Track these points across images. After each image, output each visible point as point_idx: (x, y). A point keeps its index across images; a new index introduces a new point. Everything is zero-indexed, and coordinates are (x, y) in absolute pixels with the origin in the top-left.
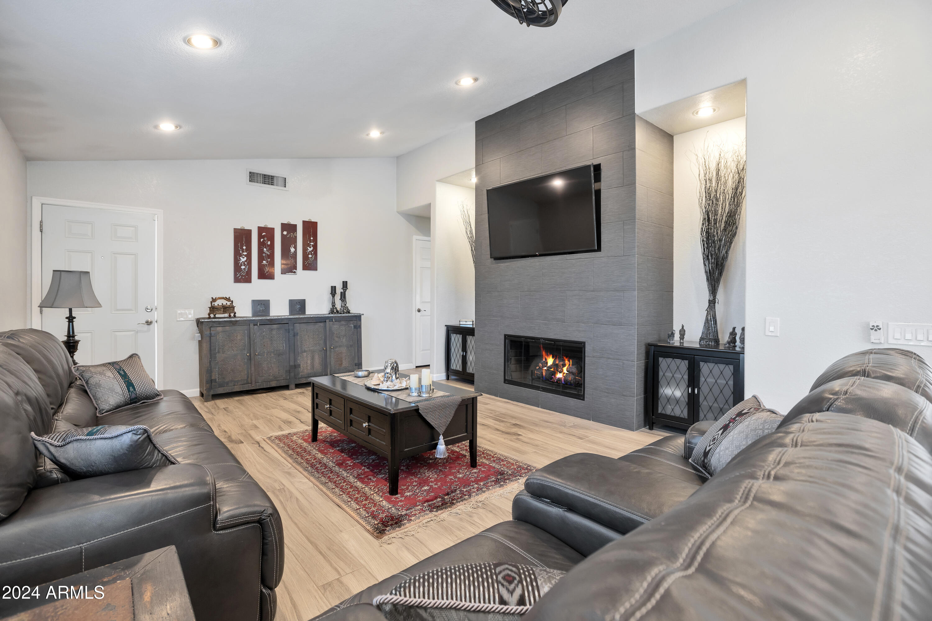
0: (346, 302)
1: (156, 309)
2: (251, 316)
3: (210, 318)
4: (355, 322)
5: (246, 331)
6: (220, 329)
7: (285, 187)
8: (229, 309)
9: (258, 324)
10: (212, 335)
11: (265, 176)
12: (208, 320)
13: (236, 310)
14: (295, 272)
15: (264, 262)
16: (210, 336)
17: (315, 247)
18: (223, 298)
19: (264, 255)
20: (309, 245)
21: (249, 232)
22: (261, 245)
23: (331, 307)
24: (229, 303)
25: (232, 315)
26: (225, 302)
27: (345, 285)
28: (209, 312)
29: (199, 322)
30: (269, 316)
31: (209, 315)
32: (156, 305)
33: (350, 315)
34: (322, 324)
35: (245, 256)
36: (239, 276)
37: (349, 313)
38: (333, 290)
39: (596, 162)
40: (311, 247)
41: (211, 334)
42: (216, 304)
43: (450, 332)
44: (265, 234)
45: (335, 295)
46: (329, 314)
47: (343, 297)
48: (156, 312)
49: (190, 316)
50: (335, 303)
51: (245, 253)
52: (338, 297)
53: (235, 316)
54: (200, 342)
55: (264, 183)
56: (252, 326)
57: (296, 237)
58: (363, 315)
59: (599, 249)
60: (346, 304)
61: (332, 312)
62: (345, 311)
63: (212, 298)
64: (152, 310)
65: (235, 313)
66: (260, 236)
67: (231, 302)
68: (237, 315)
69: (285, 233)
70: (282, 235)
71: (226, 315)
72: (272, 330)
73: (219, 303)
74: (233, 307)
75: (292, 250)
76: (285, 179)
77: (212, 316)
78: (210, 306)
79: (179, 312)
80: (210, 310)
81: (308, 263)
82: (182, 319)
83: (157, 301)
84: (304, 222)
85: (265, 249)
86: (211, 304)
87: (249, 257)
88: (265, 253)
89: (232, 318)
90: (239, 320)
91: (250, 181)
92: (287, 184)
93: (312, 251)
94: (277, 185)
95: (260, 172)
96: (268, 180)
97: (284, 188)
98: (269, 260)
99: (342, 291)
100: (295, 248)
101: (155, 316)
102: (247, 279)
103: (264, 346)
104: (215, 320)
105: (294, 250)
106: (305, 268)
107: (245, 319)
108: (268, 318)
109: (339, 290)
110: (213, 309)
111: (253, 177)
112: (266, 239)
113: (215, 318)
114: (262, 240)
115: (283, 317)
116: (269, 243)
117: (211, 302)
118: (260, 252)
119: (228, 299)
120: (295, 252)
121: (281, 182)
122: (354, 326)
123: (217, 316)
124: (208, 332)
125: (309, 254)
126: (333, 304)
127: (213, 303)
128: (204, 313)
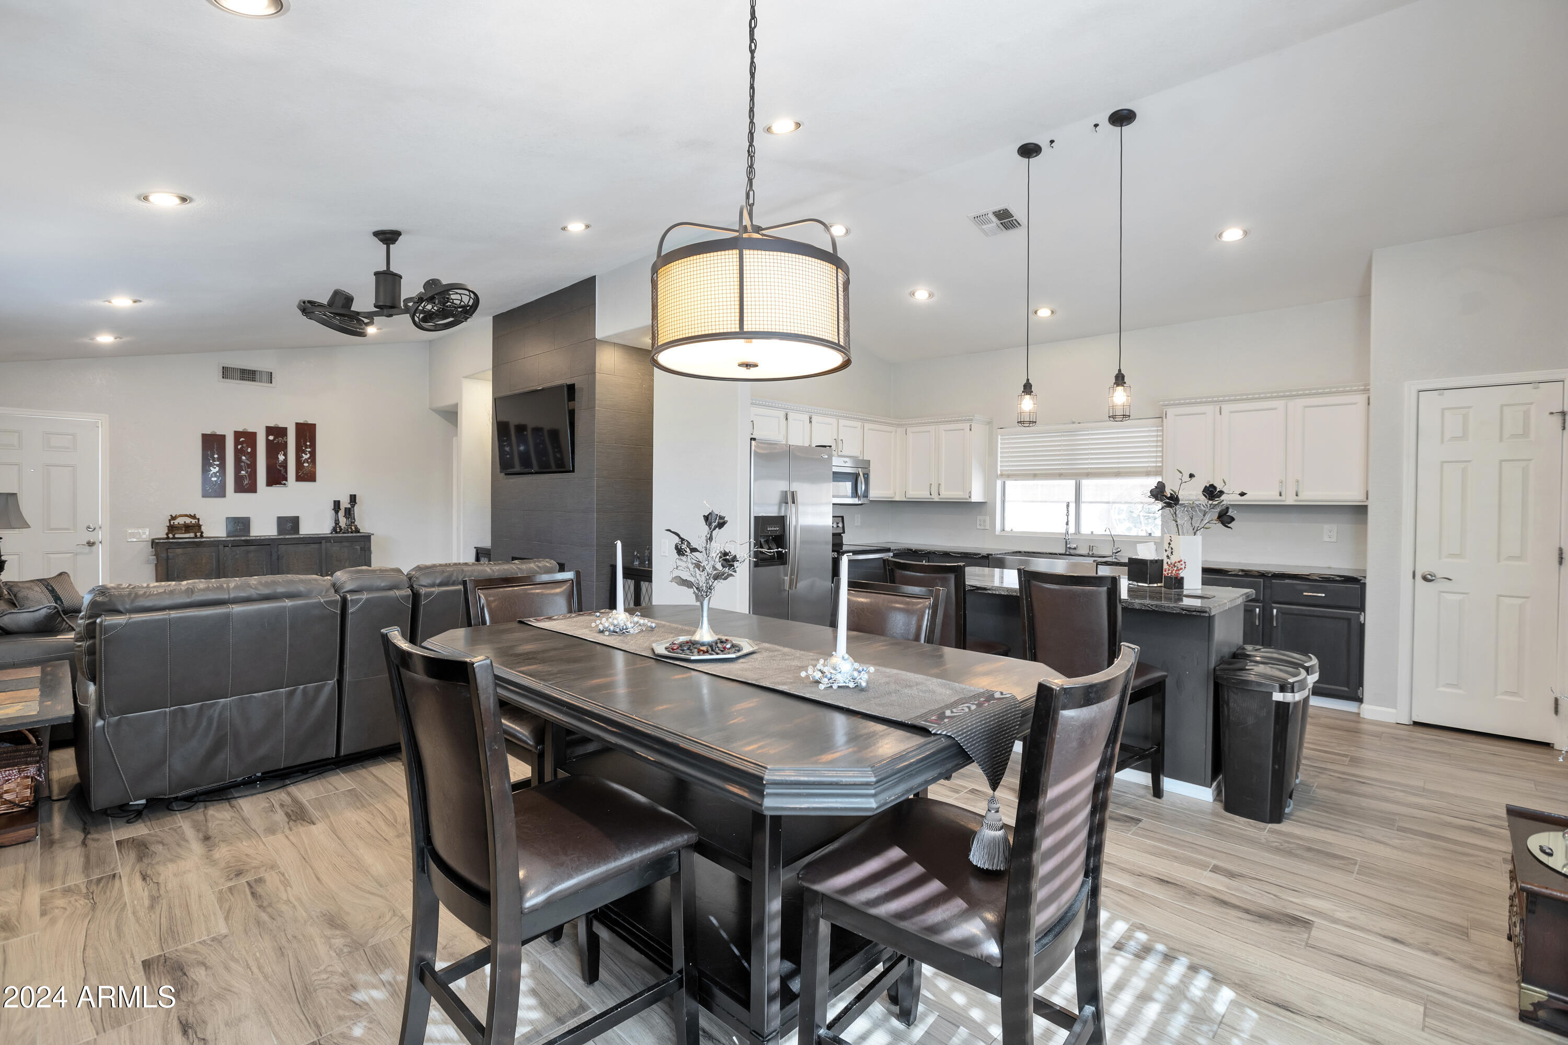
0: (354, 519)
1: (100, 528)
2: (225, 536)
3: (168, 538)
4: (362, 543)
5: (214, 554)
6: (179, 551)
7: (271, 383)
8: (195, 527)
9: (230, 546)
10: (170, 557)
11: (243, 371)
12: (166, 541)
13: (203, 528)
14: (285, 484)
15: (242, 472)
16: (168, 558)
17: (313, 454)
18: (186, 516)
19: (242, 464)
20: (304, 452)
21: (223, 437)
22: (238, 453)
23: (334, 525)
24: (194, 521)
25: (198, 534)
26: (188, 520)
27: (353, 499)
28: (167, 531)
29: (154, 543)
30: (249, 536)
31: (167, 534)
32: (100, 523)
33: (358, 534)
34: (316, 546)
35: (217, 465)
36: (209, 490)
37: (359, 532)
38: (337, 505)
39: (569, 382)
40: (307, 454)
41: (168, 556)
42: (176, 522)
43: (480, 555)
44: (243, 439)
45: (338, 511)
46: (332, 533)
47: (349, 513)
48: (100, 532)
49: (144, 536)
50: (338, 520)
51: (218, 463)
52: (341, 514)
53: (202, 536)
54: (156, 565)
55: (242, 379)
56: (221, 547)
57: (286, 443)
58: (373, 534)
59: (573, 471)
60: (354, 522)
61: (334, 530)
62: (350, 530)
63: (171, 515)
64: (95, 529)
65: (202, 533)
66: (237, 442)
67: (197, 520)
68: (205, 535)
69: (271, 438)
70: (267, 440)
71: (192, 535)
72: (248, 552)
73: (181, 521)
74: (199, 526)
75: (281, 458)
76: (271, 373)
77: (171, 536)
78: (168, 525)
79: (130, 531)
80: (169, 530)
81: (303, 473)
82: (135, 540)
83: (101, 518)
84: (297, 424)
85: (244, 458)
86: (170, 522)
87: (222, 466)
88: (244, 462)
89: (199, 538)
90: (205, 541)
91: (223, 377)
92: (273, 379)
93: (309, 458)
94: (261, 381)
95: (237, 367)
96: (248, 375)
97: (270, 385)
98: (249, 470)
99: (349, 506)
100: (285, 455)
101: (100, 535)
102: (221, 493)
103: (238, 570)
104: (173, 540)
105: (284, 458)
106: (299, 479)
107: (212, 539)
108: (248, 538)
109: (345, 504)
110: (172, 528)
111: (227, 373)
112: (244, 445)
113: (174, 538)
114: (239, 447)
115: (262, 538)
116: (249, 450)
117: (170, 520)
118: (238, 460)
119: (194, 517)
120: (286, 460)
121: (265, 377)
122: (361, 548)
123: (177, 536)
124: (164, 555)
125: (304, 462)
126: (337, 522)
127: (172, 522)
128: (161, 533)
